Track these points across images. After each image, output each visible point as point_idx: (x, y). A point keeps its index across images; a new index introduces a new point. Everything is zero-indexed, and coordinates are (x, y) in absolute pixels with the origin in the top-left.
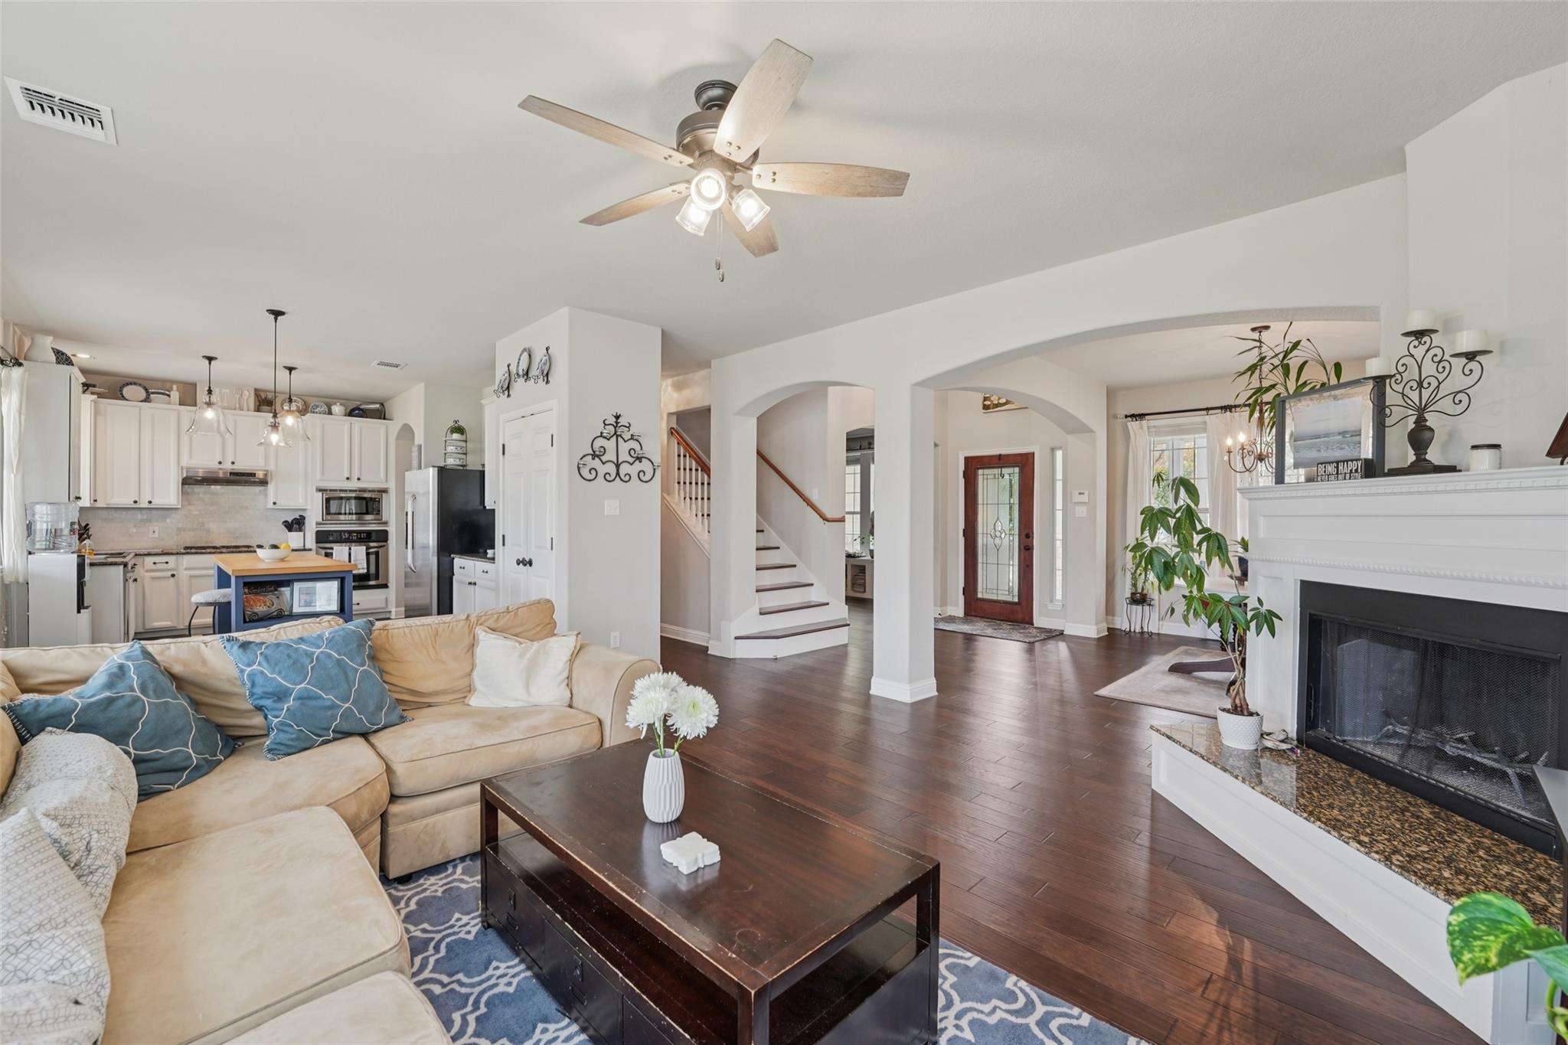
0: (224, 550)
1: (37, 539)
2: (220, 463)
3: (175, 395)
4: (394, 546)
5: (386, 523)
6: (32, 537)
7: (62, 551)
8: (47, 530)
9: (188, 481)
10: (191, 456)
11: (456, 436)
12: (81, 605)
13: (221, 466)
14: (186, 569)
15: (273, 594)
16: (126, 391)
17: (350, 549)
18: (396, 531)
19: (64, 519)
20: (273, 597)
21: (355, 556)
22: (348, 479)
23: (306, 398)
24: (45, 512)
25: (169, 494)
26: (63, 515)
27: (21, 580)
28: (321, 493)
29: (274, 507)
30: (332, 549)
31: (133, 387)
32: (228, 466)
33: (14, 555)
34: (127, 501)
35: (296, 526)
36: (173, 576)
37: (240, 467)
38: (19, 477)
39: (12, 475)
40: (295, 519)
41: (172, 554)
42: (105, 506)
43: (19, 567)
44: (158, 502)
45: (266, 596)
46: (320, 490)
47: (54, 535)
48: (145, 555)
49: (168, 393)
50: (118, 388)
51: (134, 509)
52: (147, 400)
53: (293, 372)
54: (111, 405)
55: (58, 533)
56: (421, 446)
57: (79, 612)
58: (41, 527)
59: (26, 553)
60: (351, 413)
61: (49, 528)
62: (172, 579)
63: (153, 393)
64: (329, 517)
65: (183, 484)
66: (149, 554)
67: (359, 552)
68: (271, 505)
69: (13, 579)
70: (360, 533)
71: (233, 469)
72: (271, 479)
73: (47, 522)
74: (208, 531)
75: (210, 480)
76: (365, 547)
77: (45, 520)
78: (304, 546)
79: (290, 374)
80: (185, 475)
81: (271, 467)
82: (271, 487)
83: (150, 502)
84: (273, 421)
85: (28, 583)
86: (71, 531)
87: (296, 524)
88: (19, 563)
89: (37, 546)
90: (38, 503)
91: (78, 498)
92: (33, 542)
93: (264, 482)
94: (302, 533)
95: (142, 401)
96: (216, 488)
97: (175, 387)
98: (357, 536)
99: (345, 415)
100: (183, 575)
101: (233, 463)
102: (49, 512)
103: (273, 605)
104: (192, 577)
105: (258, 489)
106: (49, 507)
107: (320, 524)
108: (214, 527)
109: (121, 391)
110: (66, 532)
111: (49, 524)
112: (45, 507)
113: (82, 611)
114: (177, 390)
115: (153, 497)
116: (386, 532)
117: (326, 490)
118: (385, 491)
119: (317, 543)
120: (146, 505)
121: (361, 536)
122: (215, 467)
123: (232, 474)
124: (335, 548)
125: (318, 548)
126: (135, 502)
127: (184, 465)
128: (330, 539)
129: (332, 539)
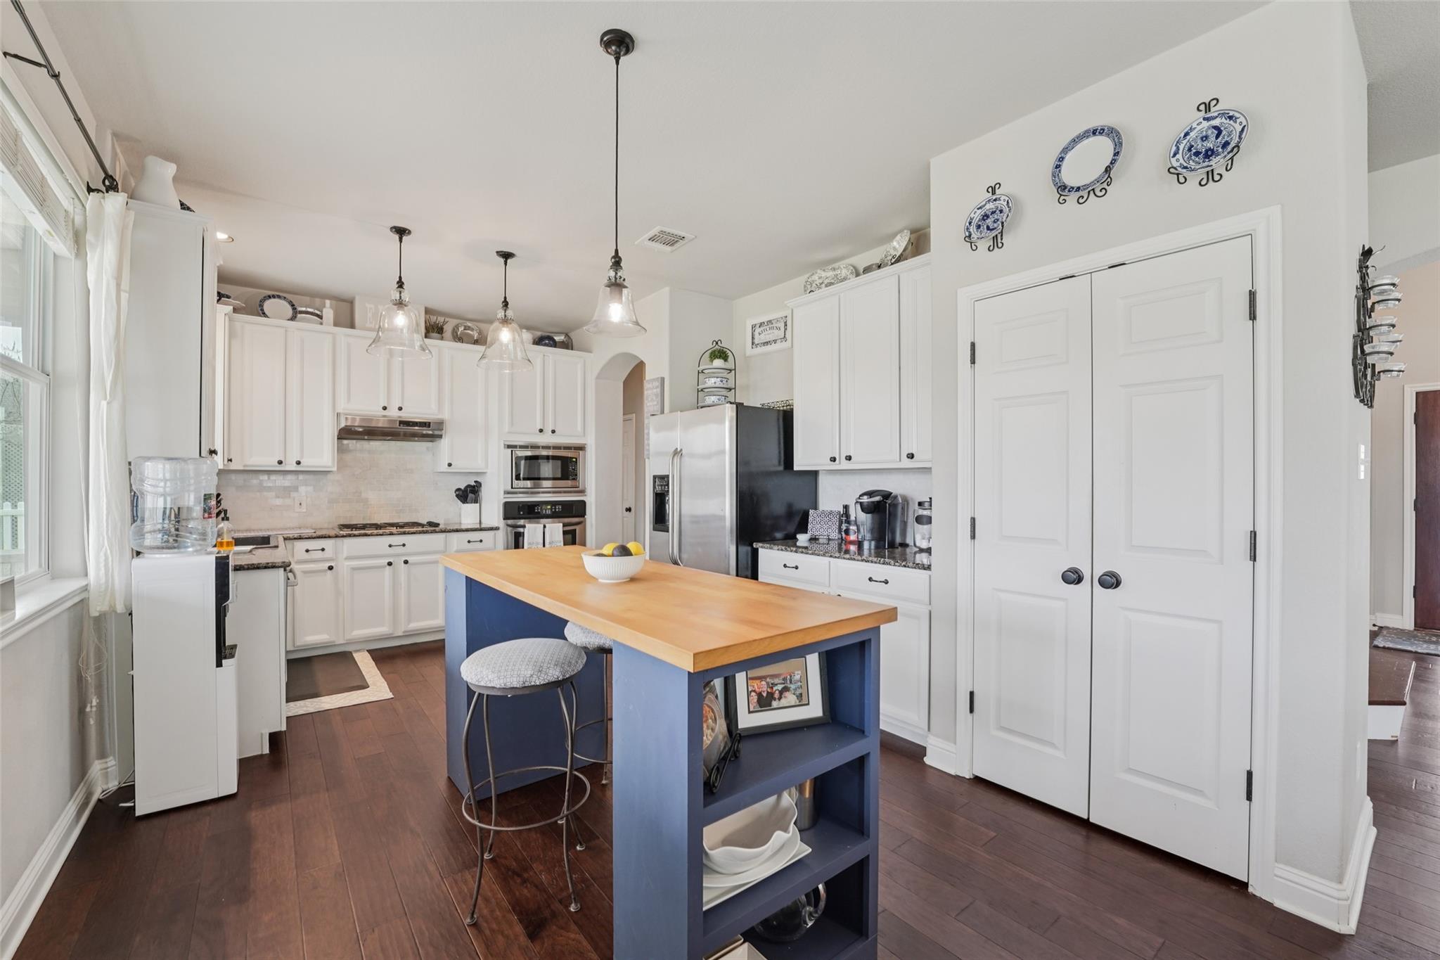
0: (394, 530)
1: (148, 527)
2: (385, 408)
3: (328, 313)
4: (594, 522)
5: (583, 492)
6: (138, 523)
7: (190, 549)
8: (165, 508)
9: (346, 433)
10: (348, 398)
11: (718, 363)
12: (223, 652)
13: (385, 413)
14: (347, 559)
16: (268, 305)
17: (543, 527)
18: (596, 501)
19: (192, 488)
21: (551, 536)
22: (541, 431)
23: (478, 324)
24: (161, 476)
25: (323, 453)
26: (192, 481)
27: (120, 608)
28: (510, 450)
29: (450, 470)
30: (524, 527)
31: (276, 300)
32: (393, 413)
33: (106, 560)
34: (270, 462)
35: (471, 496)
36: (331, 568)
37: (411, 414)
38: (116, 405)
39: (104, 403)
40: (469, 486)
41: (329, 537)
42: (242, 468)
43: (117, 582)
44: (309, 462)
46: (509, 447)
47: (177, 516)
48: (295, 539)
49: (318, 313)
50: (258, 303)
51: (279, 470)
52: (293, 318)
53: (509, 261)
54: (248, 322)
55: (183, 515)
56: (663, 379)
57: (219, 664)
58: (154, 504)
59: (128, 554)
60: (539, 341)
61: (168, 506)
62: (329, 571)
63: (301, 312)
64: (522, 483)
65: (340, 438)
66: (300, 538)
68: (445, 468)
69: (105, 608)
70: (557, 505)
71: (400, 417)
72: (446, 430)
73: (164, 495)
75: (371, 433)
76: (561, 525)
77: (161, 490)
78: (480, 523)
79: (506, 264)
80: (343, 425)
81: (447, 415)
82: (444, 443)
83: (298, 463)
84: (612, 274)
85: (131, 614)
86: (205, 511)
87: (469, 494)
88: (116, 574)
89: (149, 540)
90: (149, 459)
91: (213, 452)
92: (140, 534)
93: (438, 435)
94: (478, 504)
95: (288, 320)
96: (376, 445)
97: (328, 302)
98: (551, 509)
99: (534, 344)
100: (344, 566)
101: (400, 409)
102: (168, 476)
104: (354, 569)
105: (430, 445)
106: (168, 466)
107: (509, 493)
108: (372, 496)
109: (261, 306)
110: (198, 511)
111: (169, 499)
112: (160, 466)
113: (224, 662)
114: (331, 307)
115: (302, 457)
116: (583, 503)
117: (515, 447)
118: (581, 448)
119: (503, 519)
120: (294, 467)
121: (555, 509)
122: (379, 413)
123: (401, 423)
124: (527, 525)
125: (506, 526)
126: (280, 462)
127: (341, 408)
128: (522, 513)
129: (523, 514)
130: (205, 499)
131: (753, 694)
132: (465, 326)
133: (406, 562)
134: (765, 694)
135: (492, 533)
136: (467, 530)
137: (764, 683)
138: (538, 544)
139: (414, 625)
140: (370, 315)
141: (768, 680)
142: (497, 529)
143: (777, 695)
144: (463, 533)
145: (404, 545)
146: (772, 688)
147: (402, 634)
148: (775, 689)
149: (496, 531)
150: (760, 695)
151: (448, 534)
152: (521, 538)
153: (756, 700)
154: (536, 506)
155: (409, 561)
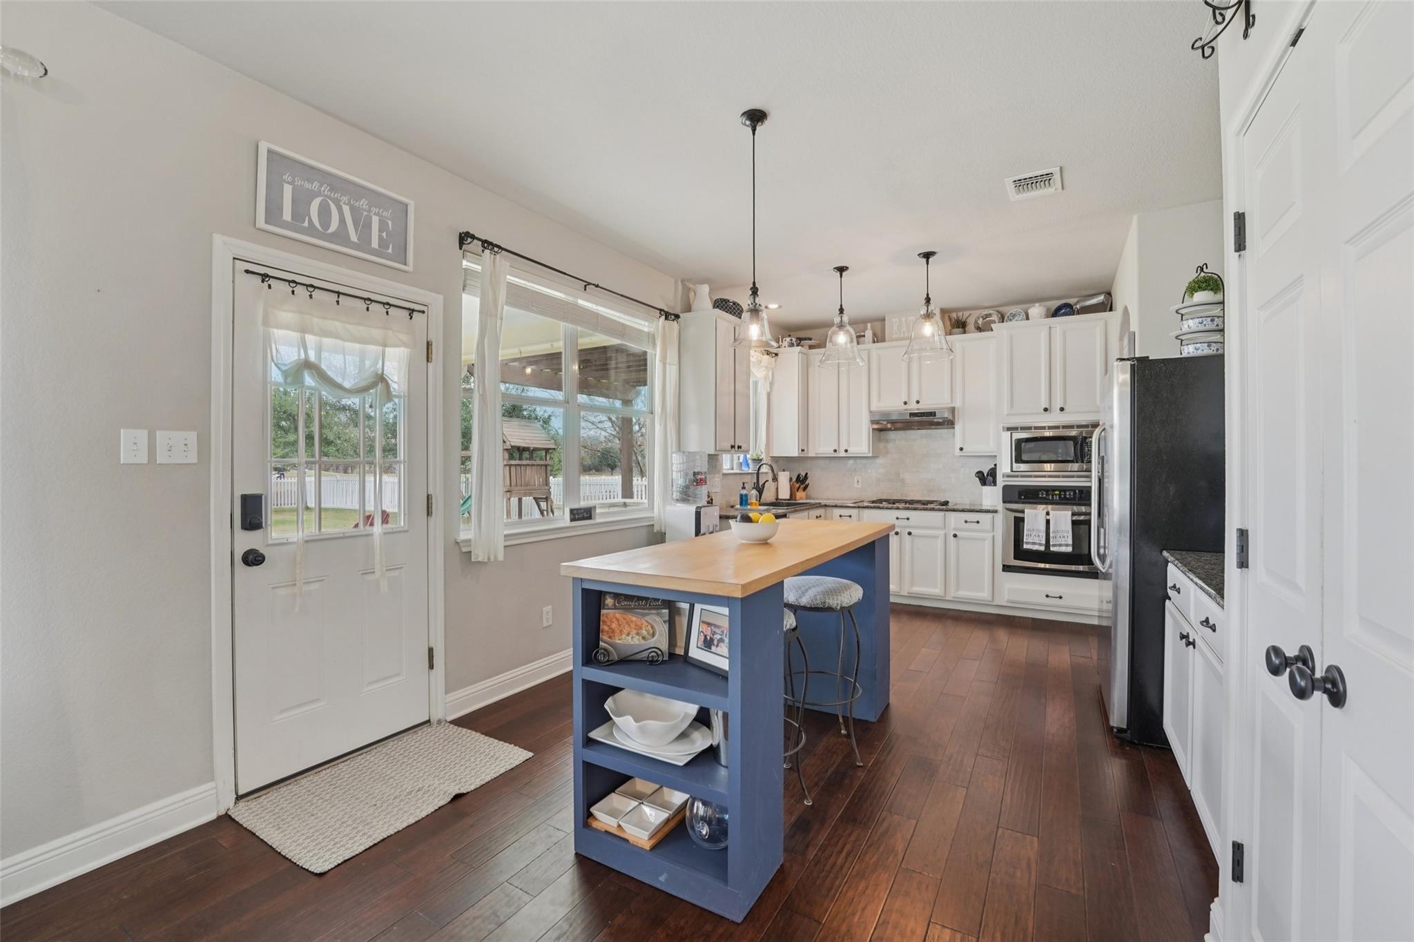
0: (903, 505)
2: (905, 403)
3: (869, 334)
10: (879, 400)
13: (907, 407)
15: (658, 614)
17: (1048, 514)
20: (658, 619)
21: (1056, 523)
22: (1046, 410)
23: (1000, 309)
25: (861, 443)
28: (1009, 433)
29: (963, 454)
30: (1023, 512)
32: (910, 407)
34: (829, 451)
35: (990, 479)
37: (925, 406)
40: (990, 469)
41: (862, 507)
43: (662, 516)
44: (852, 450)
45: (644, 615)
46: (1009, 429)
48: (833, 506)
49: (864, 334)
51: (837, 457)
54: (818, 354)
60: (1056, 313)
64: (1023, 467)
65: (874, 431)
66: (836, 506)
67: (1062, 518)
68: (956, 452)
70: (1065, 491)
71: (917, 409)
72: (958, 419)
74: (903, 481)
75: (897, 424)
76: (1070, 513)
80: (875, 422)
81: (957, 404)
82: (958, 427)
83: (846, 451)
85: (665, 534)
87: (989, 476)
88: (662, 512)
93: (950, 423)
94: (992, 488)
97: (869, 325)
98: (1060, 495)
99: (1047, 316)
101: (918, 402)
102: (681, 462)
103: (653, 635)
105: (943, 432)
106: (681, 456)
107: (1008, 476)
112: (678, 457)
114: (871, 329)
115: (849, 446)
117: (1017, 429)
119: (1004, 502)
120: (844, 454)
121: (1065, 495)
122: (901, 408)
123: (911, 415)
124: (1026, 510)
125: (1004, 509)
126: (835, 451)
127: (874, 408)
128: (1023, 497)
129: (1025, 498)
130: (694, 475)
131: (702, 634)
132: (982, 317)
133: (910, 534)
134: (708, 638)
135: (990, 515)
136: (963, 511)
137: (709, 628)
138: (1039, 531)
139: (917, 589)
140: (895, 328)
141: (712, 628)
142: (996, 512)
143: (715, 642)
144: (959, 513)
145: (908, 519)
146: (713, 635)
147: (906, 595)
148: (715, 636)
149: (994, 514)
150: (705, 636)
151: (946, 512)
152: (1021, 524)
153: (703, 640)
154: (1040, 490)
155: (913, 533)
